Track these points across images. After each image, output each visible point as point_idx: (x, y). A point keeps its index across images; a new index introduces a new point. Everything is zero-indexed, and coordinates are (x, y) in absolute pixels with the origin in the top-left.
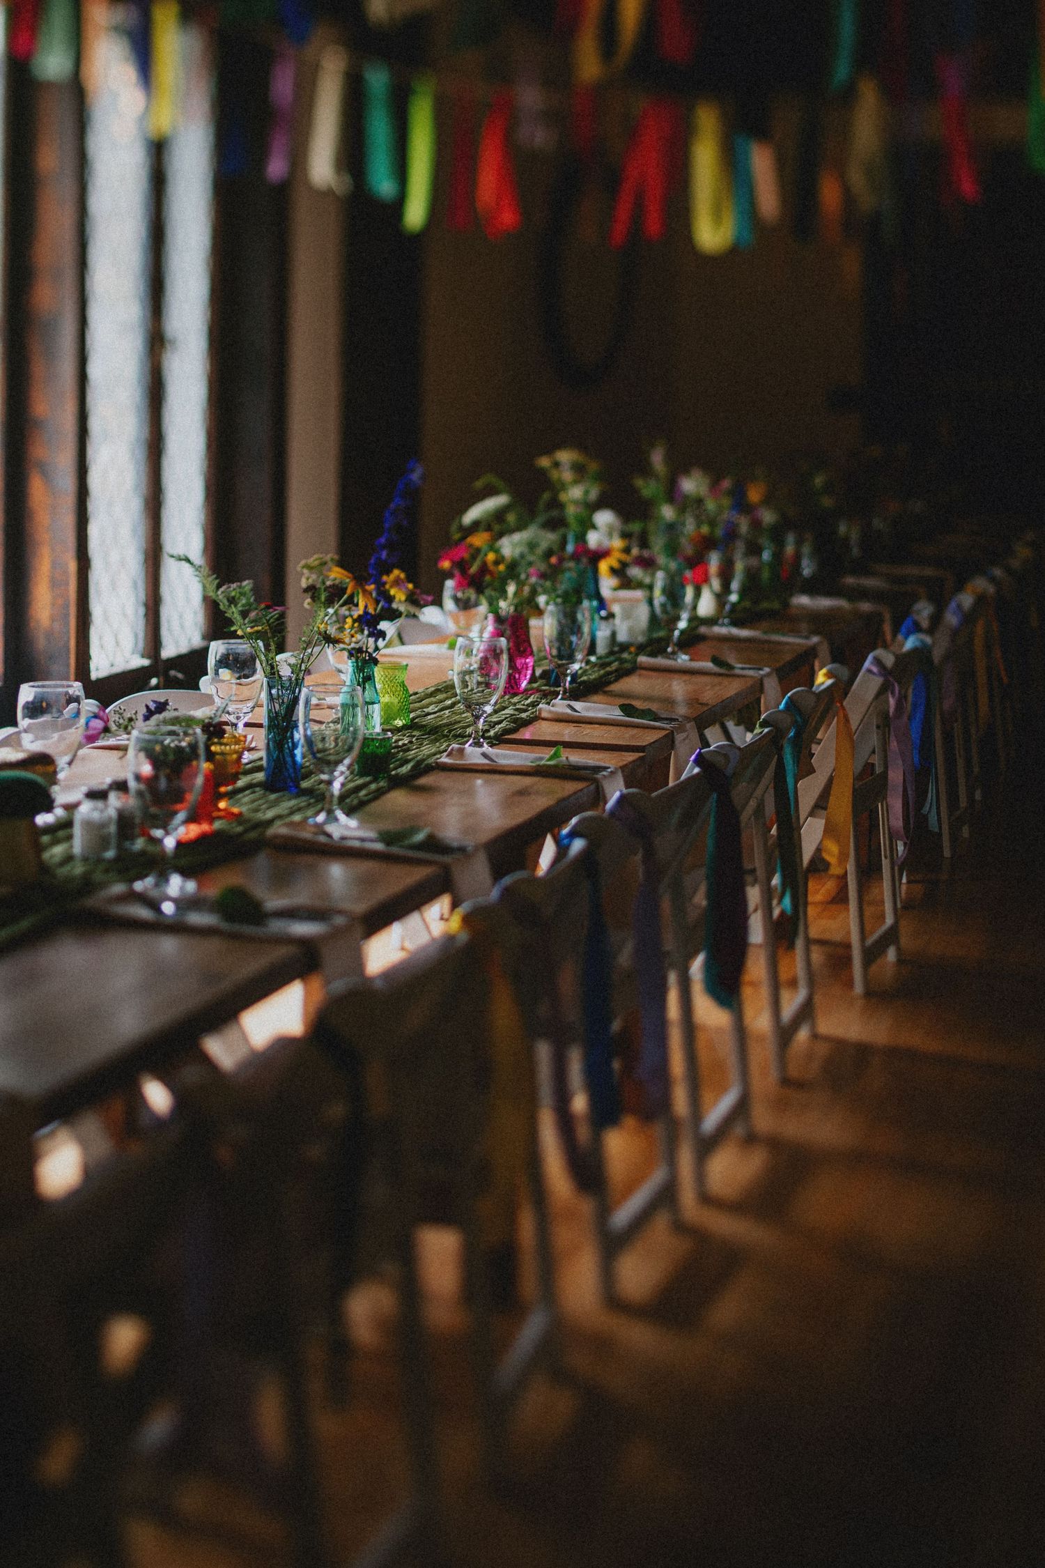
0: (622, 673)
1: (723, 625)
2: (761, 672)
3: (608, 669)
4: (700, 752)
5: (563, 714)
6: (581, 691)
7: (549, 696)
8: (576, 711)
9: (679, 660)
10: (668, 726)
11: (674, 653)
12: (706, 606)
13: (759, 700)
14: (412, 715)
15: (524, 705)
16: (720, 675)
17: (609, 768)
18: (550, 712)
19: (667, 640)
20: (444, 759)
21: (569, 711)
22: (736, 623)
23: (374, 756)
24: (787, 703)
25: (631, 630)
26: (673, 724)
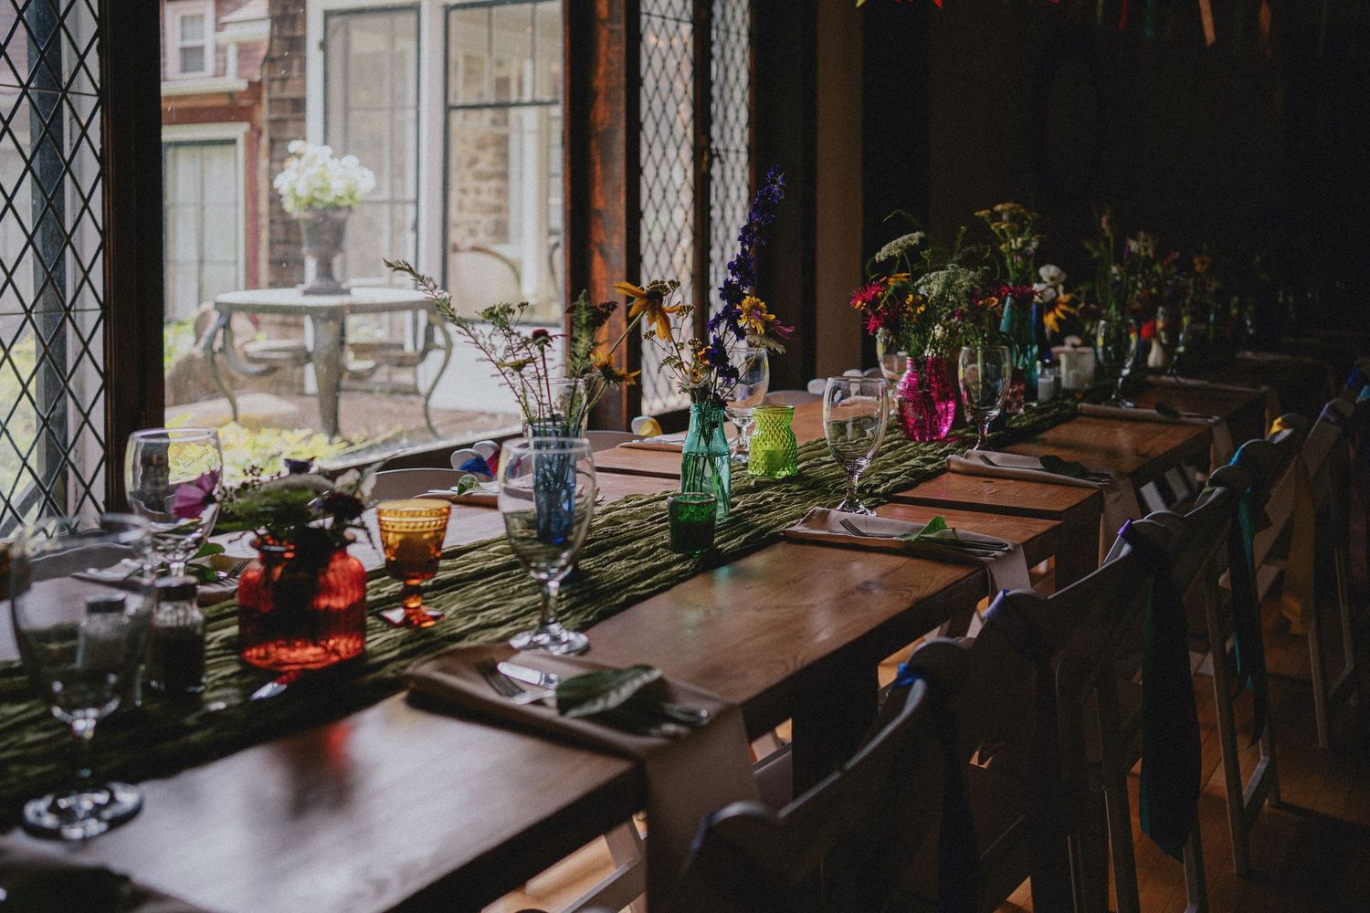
0: (1059, 420)
1: (1171, 374)
2: (1210, 421)
3: (1046, 415)
4: (1130, 524)
5: (976, 467)
6: (1004, 438)
7: (967, 443)
8: (992, 464)
9: (1124, 408)
10: (1096, 484)
11: (1117, 399)
12: (1154, 357)
13: (1209, 448)
14: (799, 467)
15: (936, 454)
16: (1166, 423)
17: (1007, 545)
18: (960, 463)
19: (1112, 388)
20: (799, 528)
21: (981, 463)
22: (1183, 373)
23: (689, 525)
24: (1240, 456)
25: (1077, 377)
26: (1105, 482)
